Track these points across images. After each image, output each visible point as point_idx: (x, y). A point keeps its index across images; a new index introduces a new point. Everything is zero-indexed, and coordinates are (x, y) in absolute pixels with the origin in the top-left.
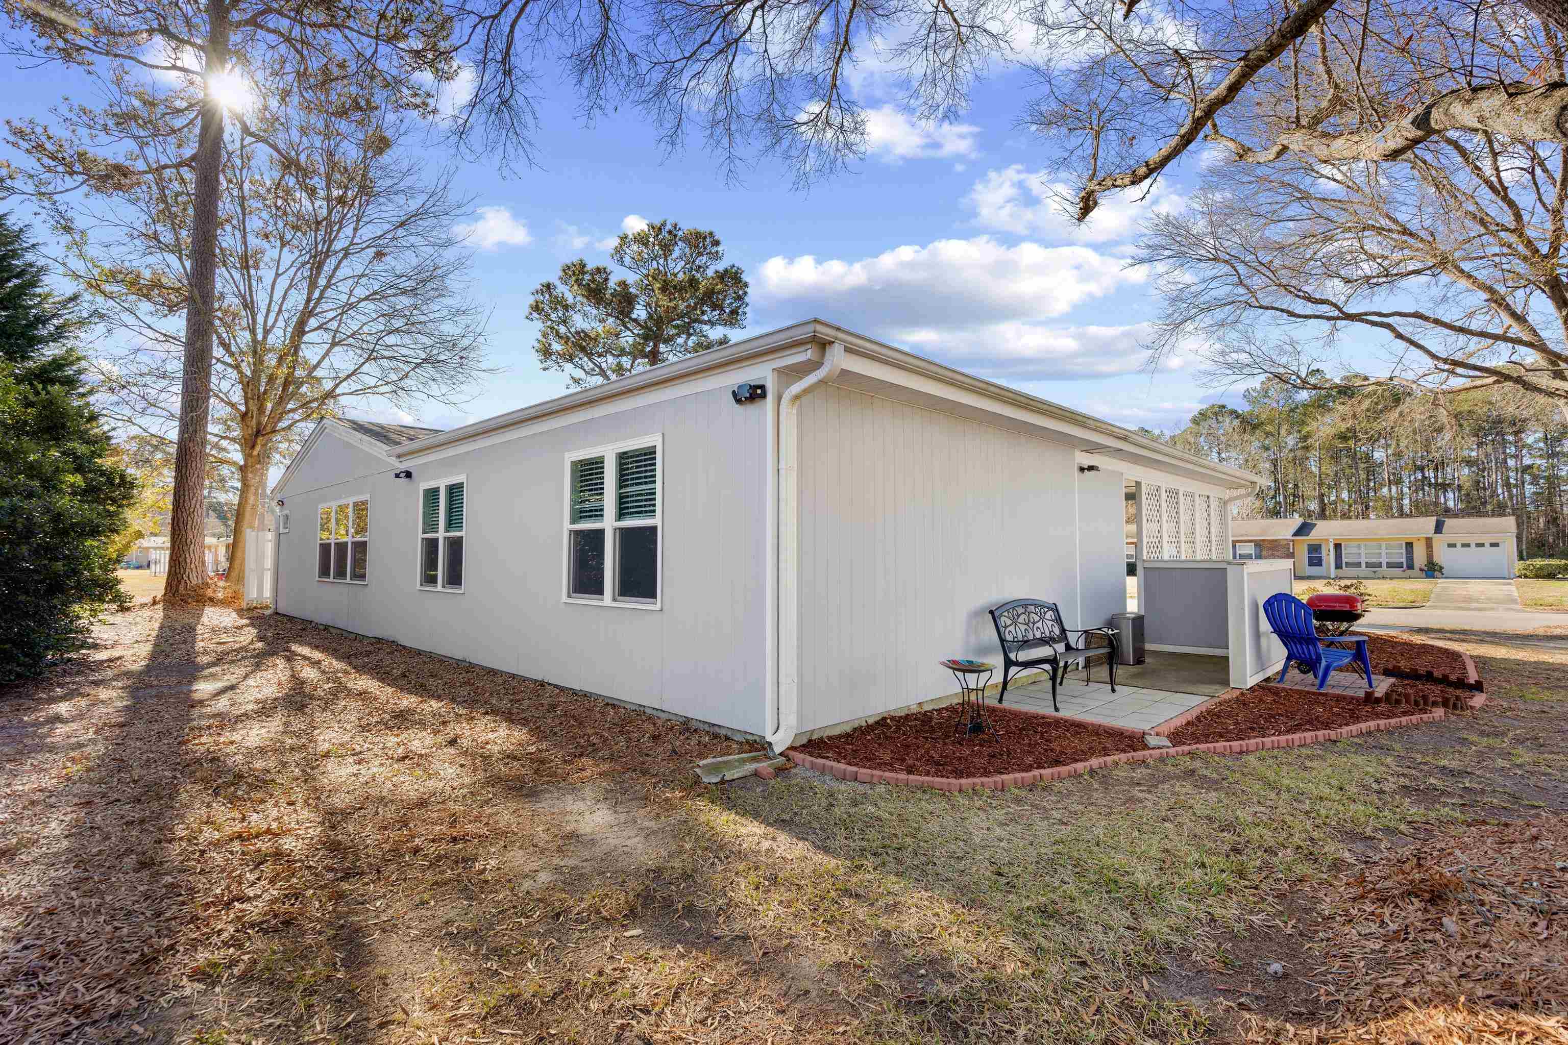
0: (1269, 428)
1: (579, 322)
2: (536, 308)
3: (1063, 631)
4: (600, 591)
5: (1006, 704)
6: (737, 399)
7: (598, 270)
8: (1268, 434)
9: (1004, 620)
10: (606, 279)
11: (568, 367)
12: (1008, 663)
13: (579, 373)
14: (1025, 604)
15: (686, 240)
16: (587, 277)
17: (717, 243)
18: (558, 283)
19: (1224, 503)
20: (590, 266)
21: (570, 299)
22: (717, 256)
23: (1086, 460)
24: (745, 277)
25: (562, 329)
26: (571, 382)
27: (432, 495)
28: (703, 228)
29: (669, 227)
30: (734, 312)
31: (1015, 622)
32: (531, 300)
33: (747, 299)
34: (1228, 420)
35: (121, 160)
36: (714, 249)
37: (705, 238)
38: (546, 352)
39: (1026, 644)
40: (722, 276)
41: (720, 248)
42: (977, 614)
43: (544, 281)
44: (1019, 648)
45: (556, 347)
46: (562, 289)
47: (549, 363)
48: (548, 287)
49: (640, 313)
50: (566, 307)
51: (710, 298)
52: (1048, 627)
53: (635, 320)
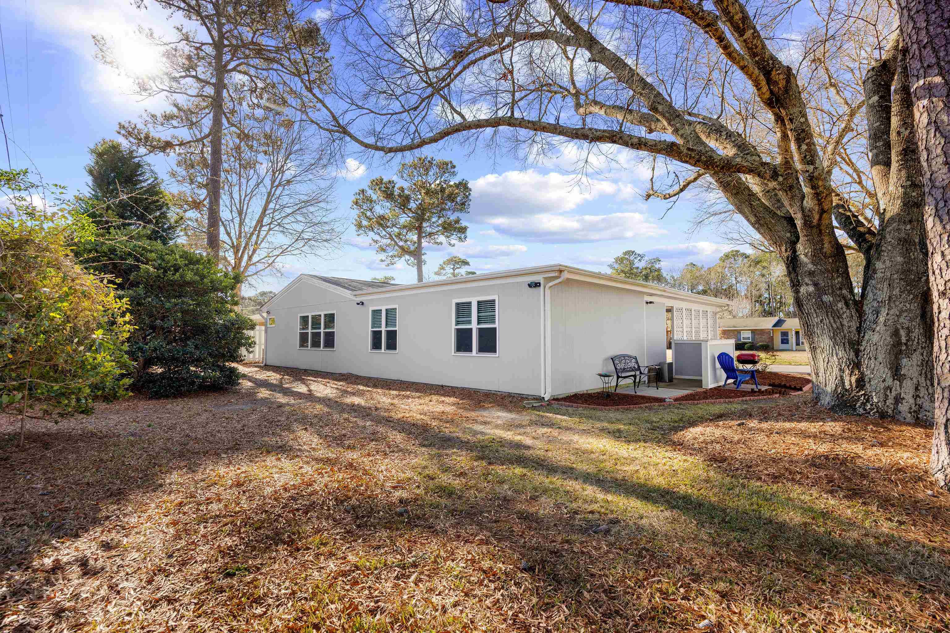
0: (765, 264)
1: (379, 210)
2: (356, 203)
3: (639, 367)
4: (471, 350)
5: (617, 391)
6: (530, 286)
7: (390, 182)
8: (764, 267)
9: (616, 362)
10: (394, 187)
11: (371, 234)
12: (618, 377)
13: (377, 237)
14: (624, 356)
15: (439, 166)
16: (383, 186)
17: (454, 167)
18: (367, 189)
19: (715, 314)
20: (385, 180)
21: (374, 197)
22: (454, 174)
23: (649, 299)
24: (469, 185)
25: (369, 214)
26: (372, 242)
27: (376, 313)
28: (447, 159)
29: (429, 159)
30: (463, 204)
31: (620, 362)
32: (353, 198)
33: (470, 197)
34: (741, 259)
35: (169, 139)
36: (452, 170)
37: (447, 165)
38: (359, 226)
39: (624, 370)
40: (457, 186)
41: (455, 170)
42: (606, 359)
43: (361, 188)
44: (622, 372)
45: (365, 223)
46: (370, 192)
47: (361, 232)
48: (363, 191)
49: (413, 205)
50: (371, 201)
51: (451, 197)
52: (633, 364)
53: (410, 209)
